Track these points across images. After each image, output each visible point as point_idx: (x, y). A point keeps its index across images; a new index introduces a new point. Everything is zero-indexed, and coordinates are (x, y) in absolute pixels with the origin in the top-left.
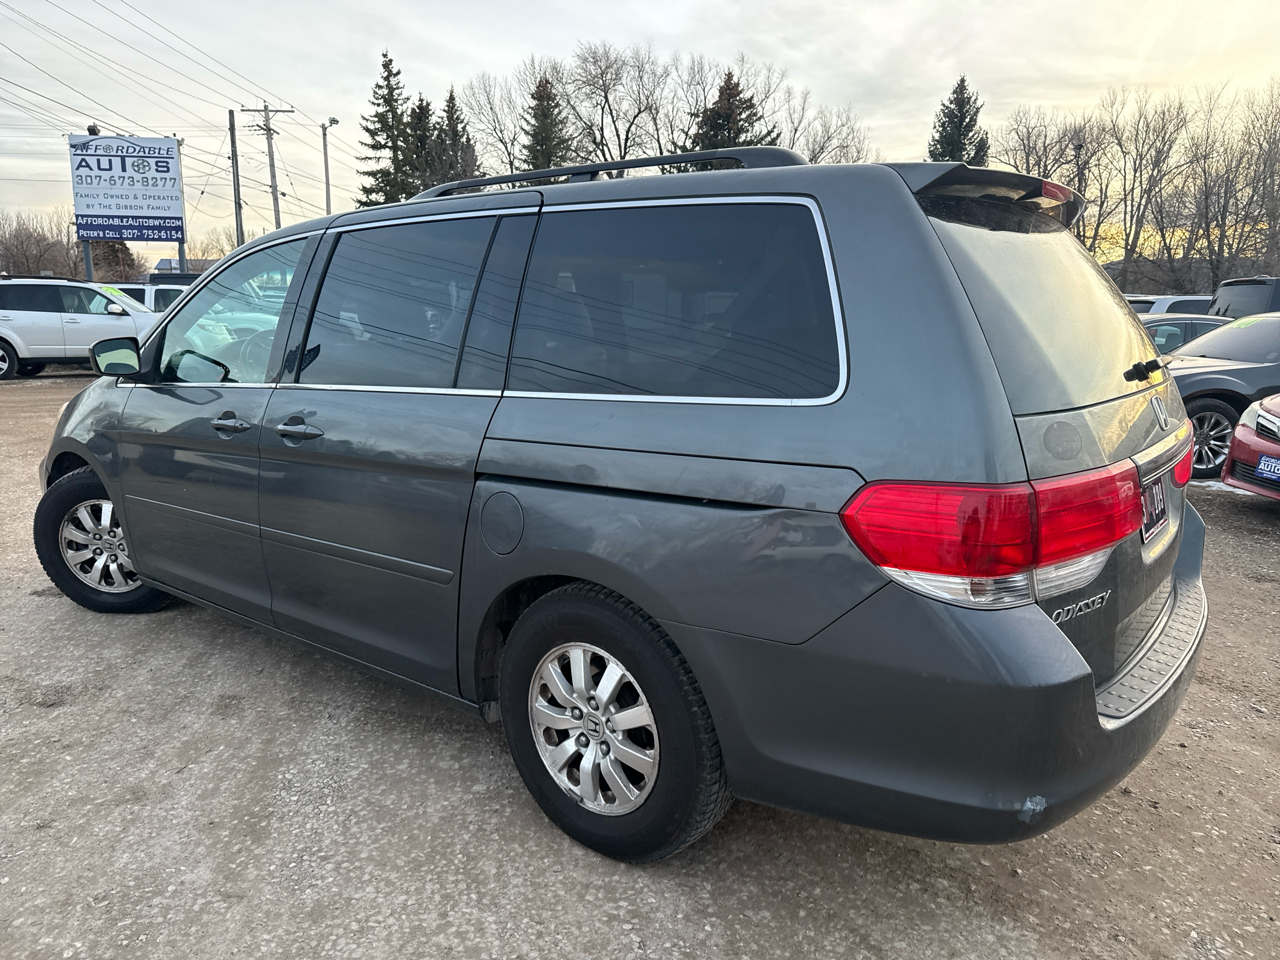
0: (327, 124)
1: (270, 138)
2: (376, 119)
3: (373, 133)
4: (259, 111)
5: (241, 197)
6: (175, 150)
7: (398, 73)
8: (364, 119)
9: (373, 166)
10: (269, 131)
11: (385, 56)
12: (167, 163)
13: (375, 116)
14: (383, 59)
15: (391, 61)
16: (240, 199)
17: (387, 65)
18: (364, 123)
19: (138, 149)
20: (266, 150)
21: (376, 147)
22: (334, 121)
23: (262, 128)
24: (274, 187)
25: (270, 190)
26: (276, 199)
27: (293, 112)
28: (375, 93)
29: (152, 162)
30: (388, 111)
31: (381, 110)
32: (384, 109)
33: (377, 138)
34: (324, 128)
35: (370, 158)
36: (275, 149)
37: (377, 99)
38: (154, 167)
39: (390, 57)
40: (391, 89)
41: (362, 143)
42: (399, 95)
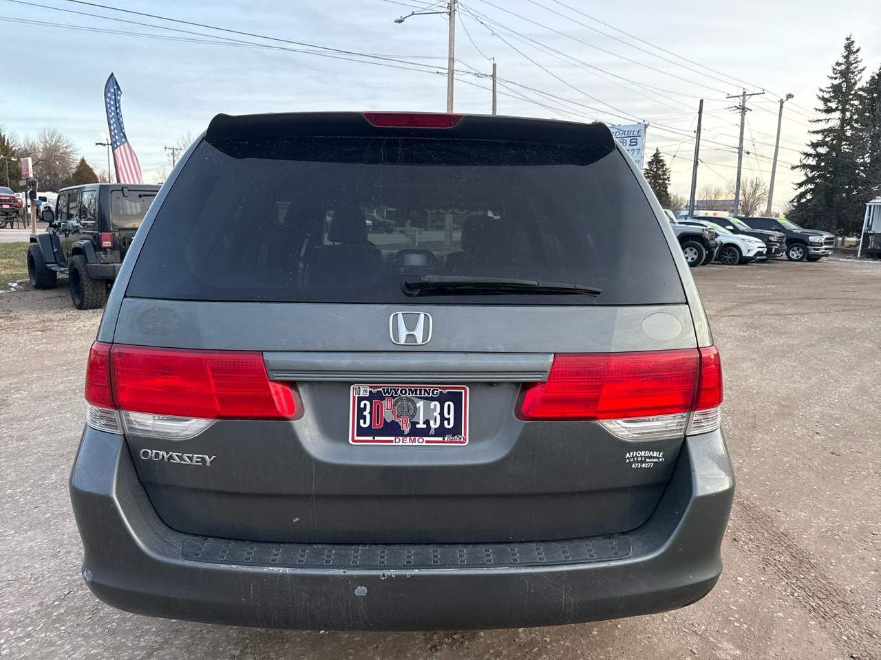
0: (785, 99)
1: (743, 114)
2: (830, 90)
3: (826, 100)
4: (738, 96)
5: (699, 157)
6: (643, 131)
7: (858, 50)
8: (821, 90)
9: (823, 126)
10: (743, 109)
11: (848, 39)
12: (637, 139)
13: (831, 87)
14: (846, 42)
15: (853, 42)
16: (697, 159)
17: (848, 47)
18: (821, 94)
19: (621, 132)
20: (739, 123)
21: (829, 110)
22: (790, 96)
23: (738, 108)
24: (740, 149)
25: (737, 151)
26: (740, 157)
27: (764, 93)
28: (834, 69)
29: (628, 139)
30: (843, 82)
31: (837, 82)
32: (841, 81)
33: (829, 104)
34: (782, 102)
35: (821, 120)
36: (746, 122)
37: (836, 74)
38: (629, 143)
39: (852, 40)
40: (849, 64)
41: (817, 110)
42: (856, 68)
